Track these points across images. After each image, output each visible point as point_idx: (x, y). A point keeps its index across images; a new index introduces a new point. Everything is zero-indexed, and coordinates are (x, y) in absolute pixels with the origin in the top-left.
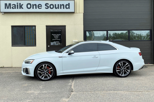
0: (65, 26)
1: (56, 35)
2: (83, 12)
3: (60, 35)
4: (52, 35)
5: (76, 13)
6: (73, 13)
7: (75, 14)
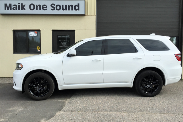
0: (75, 31)
1: (64, 41)
2: (96, 15)
3: (68, 41)
4: (59, 41)
5: (88, 15)
6: (84, 15)
7: (85, 16)
